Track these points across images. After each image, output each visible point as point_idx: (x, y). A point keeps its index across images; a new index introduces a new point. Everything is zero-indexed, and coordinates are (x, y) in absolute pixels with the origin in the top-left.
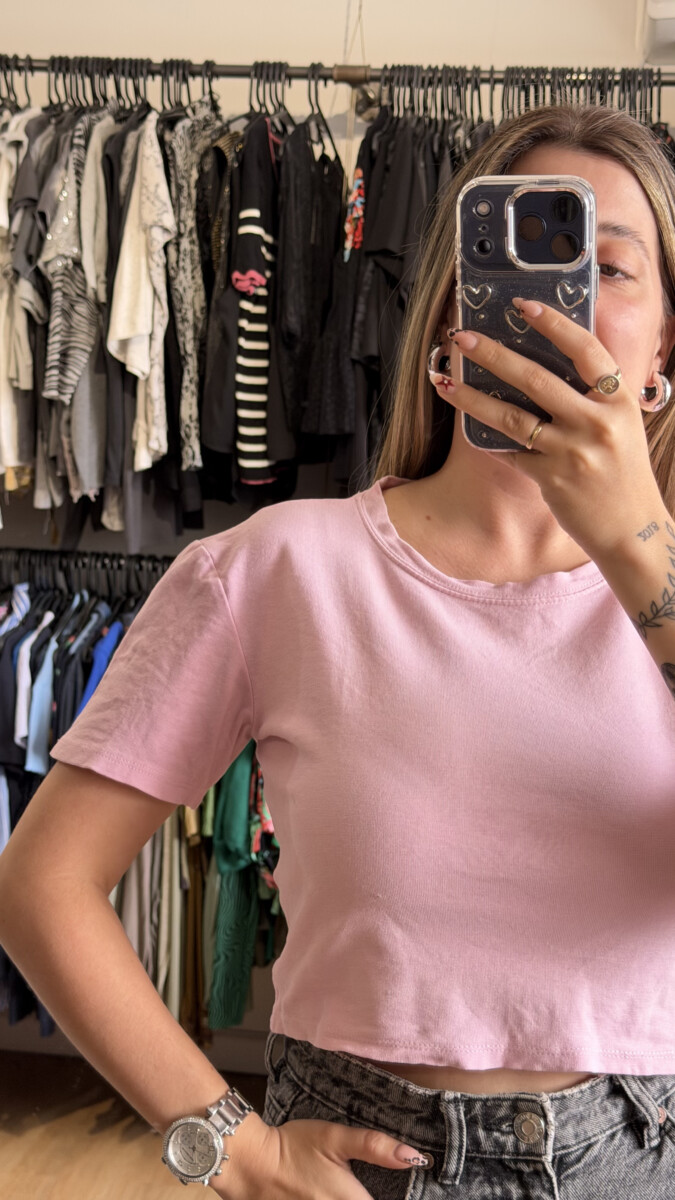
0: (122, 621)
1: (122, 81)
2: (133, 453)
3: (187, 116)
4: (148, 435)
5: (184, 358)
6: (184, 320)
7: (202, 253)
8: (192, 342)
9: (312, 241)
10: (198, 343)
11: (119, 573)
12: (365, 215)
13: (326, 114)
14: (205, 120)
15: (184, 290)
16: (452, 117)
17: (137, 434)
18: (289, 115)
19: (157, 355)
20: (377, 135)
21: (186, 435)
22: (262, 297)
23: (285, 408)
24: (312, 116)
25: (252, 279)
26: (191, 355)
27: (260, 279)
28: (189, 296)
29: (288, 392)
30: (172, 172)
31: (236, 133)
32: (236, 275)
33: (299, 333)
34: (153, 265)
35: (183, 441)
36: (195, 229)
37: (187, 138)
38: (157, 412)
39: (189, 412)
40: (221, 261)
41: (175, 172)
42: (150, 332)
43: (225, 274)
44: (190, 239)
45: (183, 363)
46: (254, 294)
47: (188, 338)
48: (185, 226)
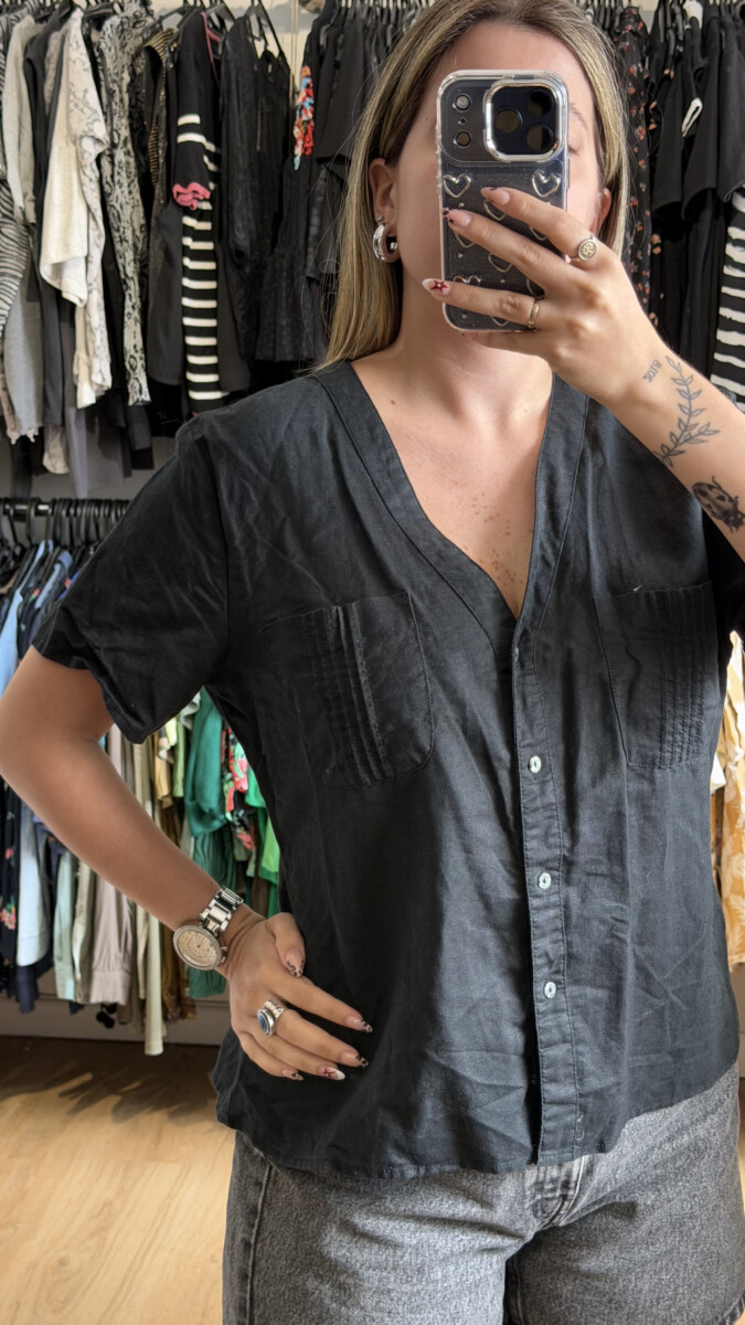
2: (75, 388)
3: (115, 13)
4: (90, 368)
5: (125, 283)
6: (122, 240)
7: (139, 166)
8: (132, 263)
9: (258, 148)
10: (139, 265)
12: (314, 118)
13: (267, 7)
14: (135, 16)
16: (405, 6)
17: (78, 369)
18: (226, 8)
19: (95, 280)
20: (324, 28)
22: (207, 211)
23: (237, 333)
24: (252, 9)
25: (195, 192)
26: (132, 278)
27: (204, 192)
28: (126, 214)
29: (239, 319)
30: (102, 76)
31: (170, 30)
32: (177, 188)
33: (249, 252)
34: (85, 180)
35: (129, 374)
36: (129, 138)
37: (116, 38)
38: (98, 343)
39: (133, 342)
40: (160, 172)
41: (105, 76)
42: (86, 254)
43: (165, 187)
44: (124, 149)
45: (122, 288)
46: (198, 209)
47: (128, 260)
48: (119, 135)
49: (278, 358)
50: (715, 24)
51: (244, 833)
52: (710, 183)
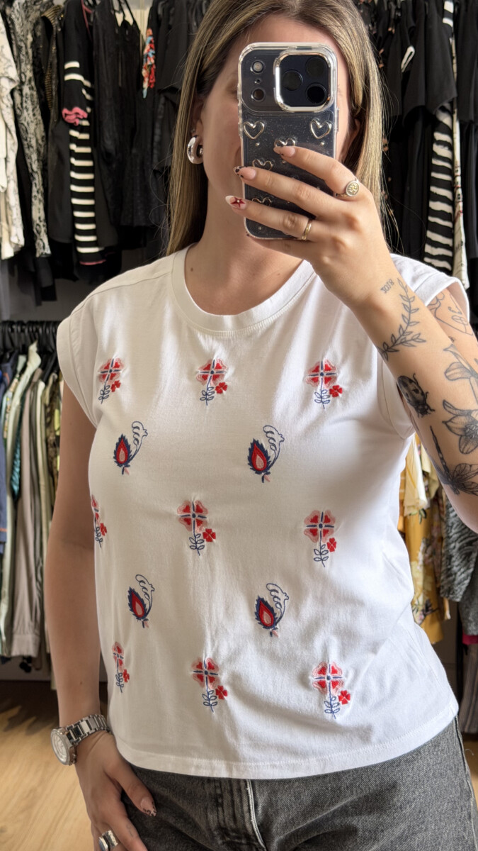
0: (1, 369)
2: (1, 246)
4: (10, 233)
5: (32, 175)
6: (30, 146)
7: (40, 97)
8: (37, 162)
9: (120, 84)
10: (41, 163)
12: (156, 63)
17: (2, 233)
19: (12, 174)
20: (161, 3)
21: (37, 231)
22: (86, 127)
23: (108, 209)
25: (77, 114)
26: (37, 172)
27: (83, 114)
28: (32, 128)
29: (109, 199)
30: (13, 37)
31: (59, 6)
32: (65, 111)
33: (114, 153)
34: (4, 107)
35: (36, 236)
36: (33, 78)
37: (23, 12)
38: (15, 217)
39: (38, 215)
40: (54, 101)
41: (15, 37)
42: (5, 156)
43: (57, 110)
44: (29, 86)
45: (29, 177)
46: (79, 125)
47: (33, 160)
48: (26, 76)
49: (136, 224)
52: (421, 102)
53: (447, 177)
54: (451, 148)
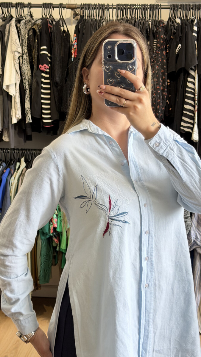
0: (10, 168)
1: (4, 9)
2: (12, 118)
3: (23, 19)
4: (16, 113)
5: (26, 90)
6: (25, 79)
7: (30, 60)
8: (28, 85)
9: (62, 55)
10: (29, 86)
11: (8, 153)
12: (77, 48)
13: (64, 18)
14: (29, 20)
15: (25, 70)
16: (101, 19)
17: (12, 113)
18: (54, 18)
19: (18, 90)
20: (80, 24)
22: (48, 72)
23: (56, 105)
24: (60, 19)
25: (45, 67)
26: (28, 89)
27: (47, 67)
28: (26, 72)
29: (56, 101)
30: (20, 35)
31: (39, 24)
32: (40, 66)
33: (59, 83)
34: (15, 63)
35: (26, 115)
36: (27, 52)
37: (24, 26)
38: (18, 107)
39: (27, 106)
40: (36, 61)
42: (15, 83)
43: (37, 65)
44: (26, 55)
45: (25, 92)
46: (46, 71)
47: (26, 85)
48: (24, 51)
50: (184, 25)
51: (55, 239)
52: (183, 66)
53: (192, 96)
54: (194, 84)
